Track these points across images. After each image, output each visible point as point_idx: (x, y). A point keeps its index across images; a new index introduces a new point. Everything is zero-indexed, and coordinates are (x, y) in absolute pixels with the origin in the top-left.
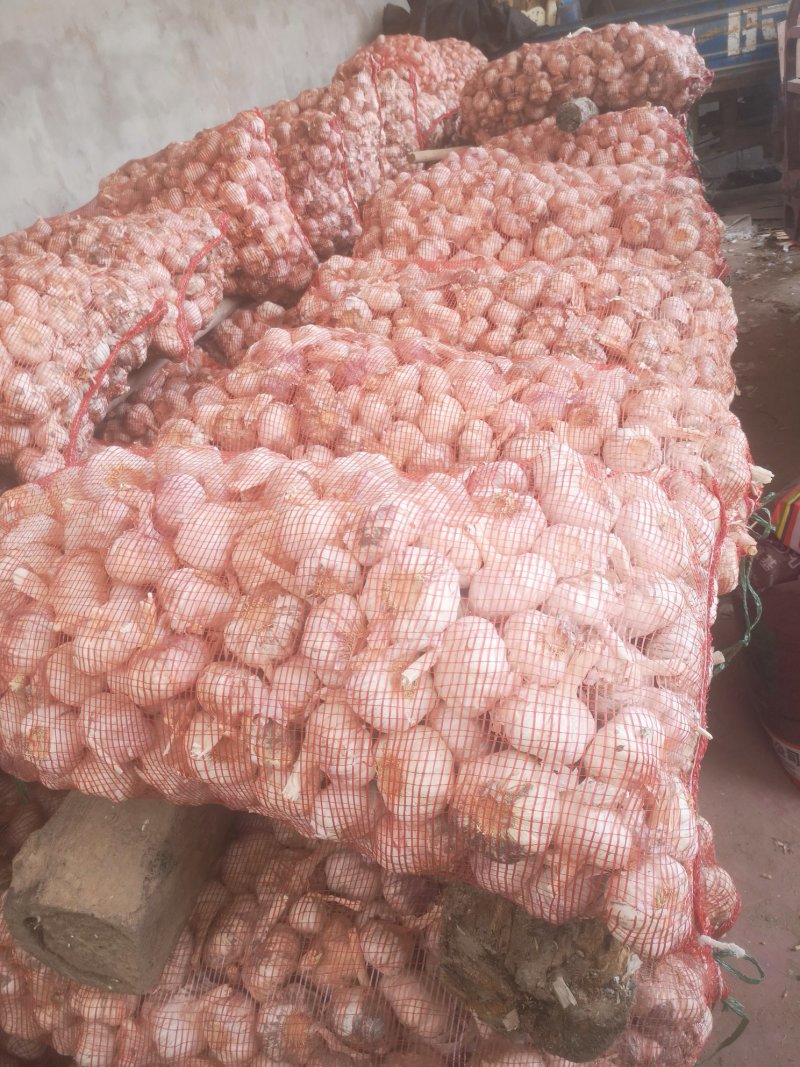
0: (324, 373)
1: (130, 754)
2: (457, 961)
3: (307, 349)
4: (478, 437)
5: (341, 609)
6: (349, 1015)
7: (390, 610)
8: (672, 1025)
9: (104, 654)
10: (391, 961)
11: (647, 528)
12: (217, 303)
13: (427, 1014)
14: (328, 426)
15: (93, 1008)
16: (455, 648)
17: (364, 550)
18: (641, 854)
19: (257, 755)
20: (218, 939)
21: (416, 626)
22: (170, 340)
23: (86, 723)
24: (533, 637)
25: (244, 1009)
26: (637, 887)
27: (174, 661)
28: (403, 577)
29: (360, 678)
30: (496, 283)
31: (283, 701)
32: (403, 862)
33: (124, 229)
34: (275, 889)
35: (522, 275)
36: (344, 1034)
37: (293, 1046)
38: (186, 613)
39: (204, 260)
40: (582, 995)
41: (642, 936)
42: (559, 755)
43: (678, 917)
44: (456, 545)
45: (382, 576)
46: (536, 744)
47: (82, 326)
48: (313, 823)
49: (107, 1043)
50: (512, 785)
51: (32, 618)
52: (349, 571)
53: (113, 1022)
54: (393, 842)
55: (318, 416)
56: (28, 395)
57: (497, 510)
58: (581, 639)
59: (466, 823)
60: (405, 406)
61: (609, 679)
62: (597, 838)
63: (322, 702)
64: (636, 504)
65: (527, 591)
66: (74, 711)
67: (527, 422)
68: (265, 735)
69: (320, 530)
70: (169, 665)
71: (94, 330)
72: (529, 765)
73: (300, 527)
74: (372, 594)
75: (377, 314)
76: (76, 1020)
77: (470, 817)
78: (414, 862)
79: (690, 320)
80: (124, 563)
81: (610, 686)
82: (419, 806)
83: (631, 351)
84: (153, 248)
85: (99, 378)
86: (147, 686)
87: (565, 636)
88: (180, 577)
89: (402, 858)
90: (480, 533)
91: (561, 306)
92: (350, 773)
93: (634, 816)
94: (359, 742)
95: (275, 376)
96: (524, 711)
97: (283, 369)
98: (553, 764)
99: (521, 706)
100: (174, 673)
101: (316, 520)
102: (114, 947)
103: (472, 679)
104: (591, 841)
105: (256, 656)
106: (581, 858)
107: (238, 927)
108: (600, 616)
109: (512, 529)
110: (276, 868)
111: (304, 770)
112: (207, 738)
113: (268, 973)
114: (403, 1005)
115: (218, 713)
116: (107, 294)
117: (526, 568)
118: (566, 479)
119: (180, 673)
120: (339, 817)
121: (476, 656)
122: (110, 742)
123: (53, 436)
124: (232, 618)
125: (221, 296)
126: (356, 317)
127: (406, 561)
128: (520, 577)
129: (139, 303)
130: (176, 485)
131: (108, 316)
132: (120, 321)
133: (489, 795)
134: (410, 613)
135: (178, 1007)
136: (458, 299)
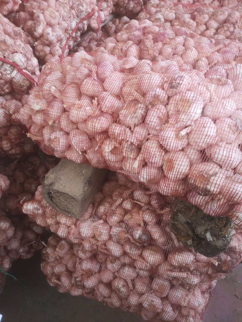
0: (150, 36)
2: (176, 223)
3: (145, 28)
4: (203, 63)
5: (161, 109)
6: (138, 233)
7: (178, 111)
8: (235, 252)
9: (80, 116)
13: (161, 237)
14: (150, 55)
15: (63, 220)
16: (199, 126)
17: (171, 90)
19: (126, 153)
20: (101, 207)
21: (187, 118)
22: (95, 24)
23: (72, 137)
24: (227, 126)
25: (107, 227)
27: (102, 120)
28: (184, 100)
29: (165, 132)
30: (211, 13)
31: (137, 137)
32: (167, 191)
34: (118, 197)
35: (221, 11)
36: (136, 238)
38: (107, 106)
40: (215, 239)
42: (230, 165)
44: (204, 92)
45: (177, 99)
46: (222, 160)
47: (69, 14)
48: (140, 176)
49: (66, 230)
50: (211, 172)
51: (57, 103)
52: (164, 98)
53: (69, 225)
54: (165, 185)
56: (51, 35)
57: (218, 83)
59: (192, 182)
60: (178, 50)
62: (237, 192)
63: (150, 139)
65: (227, 110)
66: (68, 134)
68: (129, 147)
69: (156, 82)
70: (101, 121)
71: (72, 16)
72: (218, 167)
73: (149, 80)
75: (166, 21)
76: (58, 223)
77: (194, 180)
78: (171, 192)
80: (87, 87)
82: (177, 175)
86: (93, 127)
87: (238, 127)
88: (106, 94)
89: (167, 190)
90: (212, 89)
91: (234, 24)
92: (156, 162)
94: (161, 153)
95: (134, 35)
96: (220, 149)
97: (137, 33)
98: (227, 167)
99: (219, 148)
100: (102, 124)
101: (155, 79)
102: (73, 204)
103: (204, 137)
104: (235, 193)
105: (130, 122)
106: (230, 197)
107: (107, 205)
109: (223, 90)
110: (119, 191)
111: (140, 160)
112: (110, 146)
113: (115, 219)
114: (154, 233)
115: (115, 139)
116: (77, 3)
117: (227, 103)
119: (104, 124)
120: (149, 175)
121: (206, 129)
122: (79, 144)
123: (57, 51)
124: (122, 109)
125: (111, 12)
126: (159, 21)
127: (186, 95)
128: (225, 105)
129: (87, 8)
130: (105, 64)
131: (77, 12)
132: (80, 14)
133: (202, 174)
134: (185, 113)
135: (88, 224)
136: (196, 18)
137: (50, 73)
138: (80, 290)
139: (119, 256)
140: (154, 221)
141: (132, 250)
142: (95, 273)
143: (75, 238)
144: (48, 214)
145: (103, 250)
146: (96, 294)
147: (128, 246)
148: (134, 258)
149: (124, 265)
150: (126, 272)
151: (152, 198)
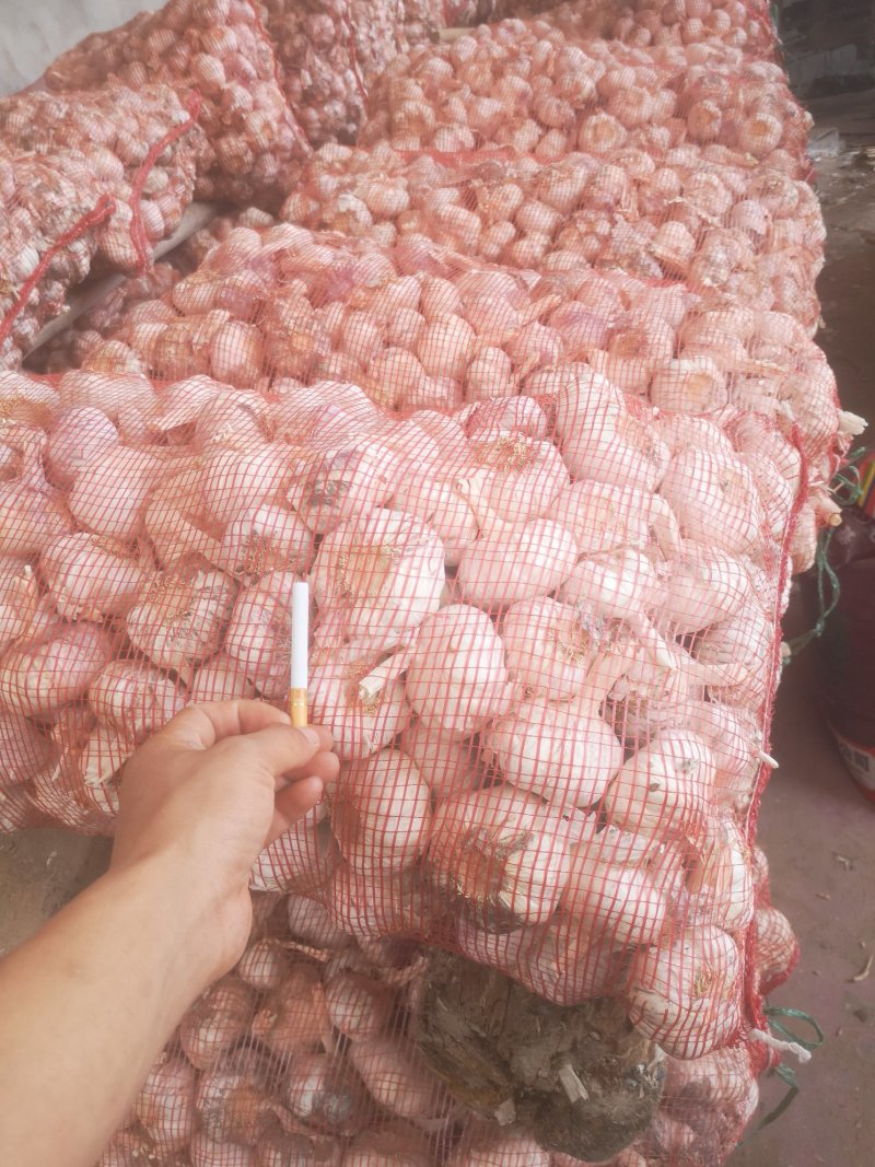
0: (299, 286)
1: (13, 776)
2: (438, 1039)
3: (280, 255)
4: (491, 369)
6: (308, 1091)
7: (346, 595)
8: (710, 1107)
10: (362, 1026)
11: (704, 487)
13: (405, 1090)
14: (300, 353)
16: (433, 649)
17: (314, 511)
18: (677, 925)
21: (380, 619)
24: (541, 633)
25: (180, 1079)
26: (670, 970)
27: (57, 658)
28: (364, 550)
30: (527, 179)
32: (363, 924)
33: (65, 108)
35: (560, 169)
36: (302, 1114)
37: (239, 1126)
38: (76, 594)
39: (168, 150)
40: (596, 1087)
41: (675, 1033)
42: (571, 795)
43: (723, 1007)
44: (442, 506)
45: (337, 548)
46: (540, 780)
50: (505, 835)
52: (291, 541)
54: (350, 901)
55: (288, 339)
57: (501, 459)
58: (607, 638)
59: (444, 882)
60: (399, 328)
61: (644, 692)
62: (618, 906)
64: (690, 454)
65: (536, 571)
67: (555, 349)
69: (257, 483)
70: (51, 663)
71: (17, 231)
72: (530, 808)
74: (323, 573)
75: (378, 217)
77: (449, 874)
78: (378, 925)
79: (768, 231)
81: (644, 703)
82: (381, 857)
83: (694, 267)
84: (101, 131)
85: (25, 293)
86: (22, 691)
87: (586, 633)
88: (70, 545)
89: (363, 920)
90: (475, 492)
91: (609, 209)
93: (670, 877)
95: (234, 286)
96: (525, 735)
97: (245, 278)
98: (562, 807)
99: (521, 728)
100: (58, 674)
101: (253, 470)
103: (454, 692)
104: (611, 911)
105: (167, 655)
106: (596, 930)
108: (635, 606)
109: (520, 487)
113: (210, 1037)
114: (376, 1080)
115: (117, 728)
116: (35, 185)
117: (535, 540)
118: (598, 419)
119: (67, 674)
120: (281, 865)
121: (461, 659)
124: (134, 605)
125: (190, 197)
126: (351, 220)
127: (371, 528)
128: (527, 552)
129: (78, 198)
130: (76, 421)
131: (37, 214)
132: (53, 221)
133: (474, 846)
134: (373, 600)
136: (479, 199)
140: (370, 1024)
147: (273, 1153)
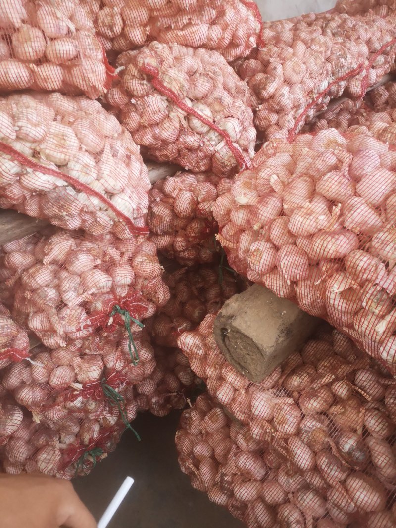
1: (298, 277)
6: (349, 444)
9: (306, 226)
10: (380, 432)
12: (385, 74)
13: (389, 465)
15: (231, 377)
19: (367, 303)
20: (295, 378)
22: (356, 88)
23: (283, 255)
25: (296, 413)
27: (341, 241)
33: (354, 23)
34: (328, 370)
36: (343, 450)
37: (315, 442)
38: (356, 220)
39: (389, 48)
47: (321, 68)
48: (382, 349)
49: (231, 394)
51: (274, 199)
53: (237, 388)
56: (286, 98)
66: (277, 249)
68: (376, 295)
70: (338, 242)
71: (325, 72)
76: (221, 379)
80: (329, 186)
84: (365, 35)
85: (318, 98)
86: (323, 248)
88: (358, 201)
100: (339, 247)
102: (254, 357)
105: (389, 254)
107: (306, 378)
110: (331, 361)
111: (392, 321)
112: (343, 285)
113: (314, 405)
114: (378, 455)
115: (355, 276)
116: (338, 54)
119: (343, 248)
122: (291, 268)
123: (288, 122)
125: (389, 71)
129: (351, 63)
130: (367, 154)
131: (334, 67)
132: (339, 70)
135: (267, 396)
137: (274, 154)
138: (225, 497)
139: (305, 469)
140: (383, 433)
141: (331, 467)
142: (255, 480)
143: (240, 412)
144: (212, 359)
145: (280, 449)
146: (248, 515)
147: (324, 459)
148: (331, 483)
149: (307, 487)
150: (308, 500)
151: (390, 394)
